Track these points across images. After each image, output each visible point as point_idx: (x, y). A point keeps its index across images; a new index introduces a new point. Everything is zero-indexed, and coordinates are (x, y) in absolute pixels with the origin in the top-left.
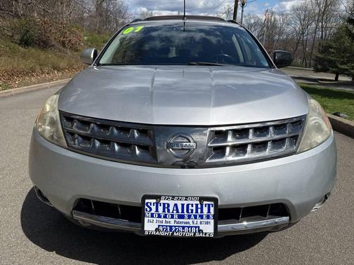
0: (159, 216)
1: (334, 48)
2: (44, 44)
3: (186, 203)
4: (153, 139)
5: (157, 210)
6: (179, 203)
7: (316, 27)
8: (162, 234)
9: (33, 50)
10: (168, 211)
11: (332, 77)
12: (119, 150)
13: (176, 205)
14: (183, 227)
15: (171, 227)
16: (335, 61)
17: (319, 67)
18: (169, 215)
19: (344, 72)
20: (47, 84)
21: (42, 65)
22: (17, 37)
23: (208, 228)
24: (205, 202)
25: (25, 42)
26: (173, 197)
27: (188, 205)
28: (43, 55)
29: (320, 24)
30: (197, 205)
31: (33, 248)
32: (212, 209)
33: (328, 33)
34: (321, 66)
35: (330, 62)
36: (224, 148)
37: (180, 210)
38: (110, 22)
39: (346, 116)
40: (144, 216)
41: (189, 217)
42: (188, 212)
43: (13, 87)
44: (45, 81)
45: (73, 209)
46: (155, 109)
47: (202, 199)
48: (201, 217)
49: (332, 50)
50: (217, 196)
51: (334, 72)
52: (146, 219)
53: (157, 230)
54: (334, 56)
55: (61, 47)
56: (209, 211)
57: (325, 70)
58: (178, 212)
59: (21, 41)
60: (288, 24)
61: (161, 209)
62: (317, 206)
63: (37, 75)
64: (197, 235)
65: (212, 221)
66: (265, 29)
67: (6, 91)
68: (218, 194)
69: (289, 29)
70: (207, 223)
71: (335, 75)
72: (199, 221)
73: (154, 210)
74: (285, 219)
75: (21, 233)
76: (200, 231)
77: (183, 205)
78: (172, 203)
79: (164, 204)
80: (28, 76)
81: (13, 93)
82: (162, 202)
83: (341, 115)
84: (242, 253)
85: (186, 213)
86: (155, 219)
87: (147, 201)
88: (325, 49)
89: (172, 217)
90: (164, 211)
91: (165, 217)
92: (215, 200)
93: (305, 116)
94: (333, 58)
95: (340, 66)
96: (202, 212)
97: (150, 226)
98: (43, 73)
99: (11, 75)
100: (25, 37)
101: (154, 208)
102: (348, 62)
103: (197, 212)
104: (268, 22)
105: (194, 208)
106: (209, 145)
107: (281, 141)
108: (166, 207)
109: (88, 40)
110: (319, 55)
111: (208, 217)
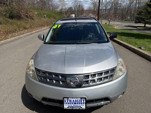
0: (68, 103)
1: (144, 13)
2: (19, 17)
3: (76, 99)
4: (66, 79)
5: (68, 102)
6: (74, 100)
7: (136, 3)
8: (70, 109)
9: (15, 21)
10: (71, 102)
11: (143, 25)
12: (55, 82)
13: (73, 100)
14: (76, 107)
15: (72, 107)
16: (144, 18)
17: (137, 21)
18: (72, 103)
19: (148, 23)
20: (22, 36)
21: (19, 27)
22: (8, 15)
23: (84, 107)
24: (82, 99)
25: (11, 17)
26: (72, 98)
27: (77, 100)
28: (19, 22)
29: (138, 1)
30: (80, 100)
31: (27, 110)
32: (85, 101)
33: (141, 6)
34: (138, 20)
35: (142, 18)
36: (88, 81)
37: (75, 102)
38: (46, 4)
39: (144, 48)
40: (64, 103)
41: (78, 104)
42: (77, 102)
43: (8, 38)
44: (21, 34)
45: (42, 100)
46: (66, 68)
47: (81, 98)
48: (81, 103)
49: (143, 14)
50: (86, 97)
51: (143, 23)
52: (64, 104)
53: (68, 107)
54: (144, 16)
55: (26, 18)
56: (84, 102)
57: (140, 22)
58: (74, 102)
59: (9, 16)
60: (124, 2)
61: (69, 101)
62: (121, 96)
63: (18, 32)
64: (80, 109)
65: (85, 105)
66: (113, 4)
67: (6, 40)
68: (86, 96)
69: (124, 4)
70: (83, 105)
71: (144, 24)
72: (81, 105)
73: (67, 102)
74: (109, 101)
75: (23, 104)
76: (81, 108)
77: (76, 100)
78: (72, 100)
79: (70, 100)
80: (14, 33)
81: (9, 41)
82: (69, 99)
83: (142, 48)
84: (97, 110)
85: (76, 102)
86: (67, 104)
87: (64, 99)
88: (140, 13)
89: (72, 104)
90: (70, 102)
91: (70, 104)
92: (85, 98)
93: (116, 67)
94: (143, 17)
95: (146, 21)
96: (81, 102)
97: (66, 106)
98: (20, 31)
99: (7, 33)
100: (11, 15)
101: (67, 101)
102: (150, 18)
103: (80, 102)
104: (115, 2)
105: (79, 101)
106: (84, 80)
107: (107, 77)
108: (70, 101)
109: (37, 14)
110: (137, 16)
111: (83, 103)
